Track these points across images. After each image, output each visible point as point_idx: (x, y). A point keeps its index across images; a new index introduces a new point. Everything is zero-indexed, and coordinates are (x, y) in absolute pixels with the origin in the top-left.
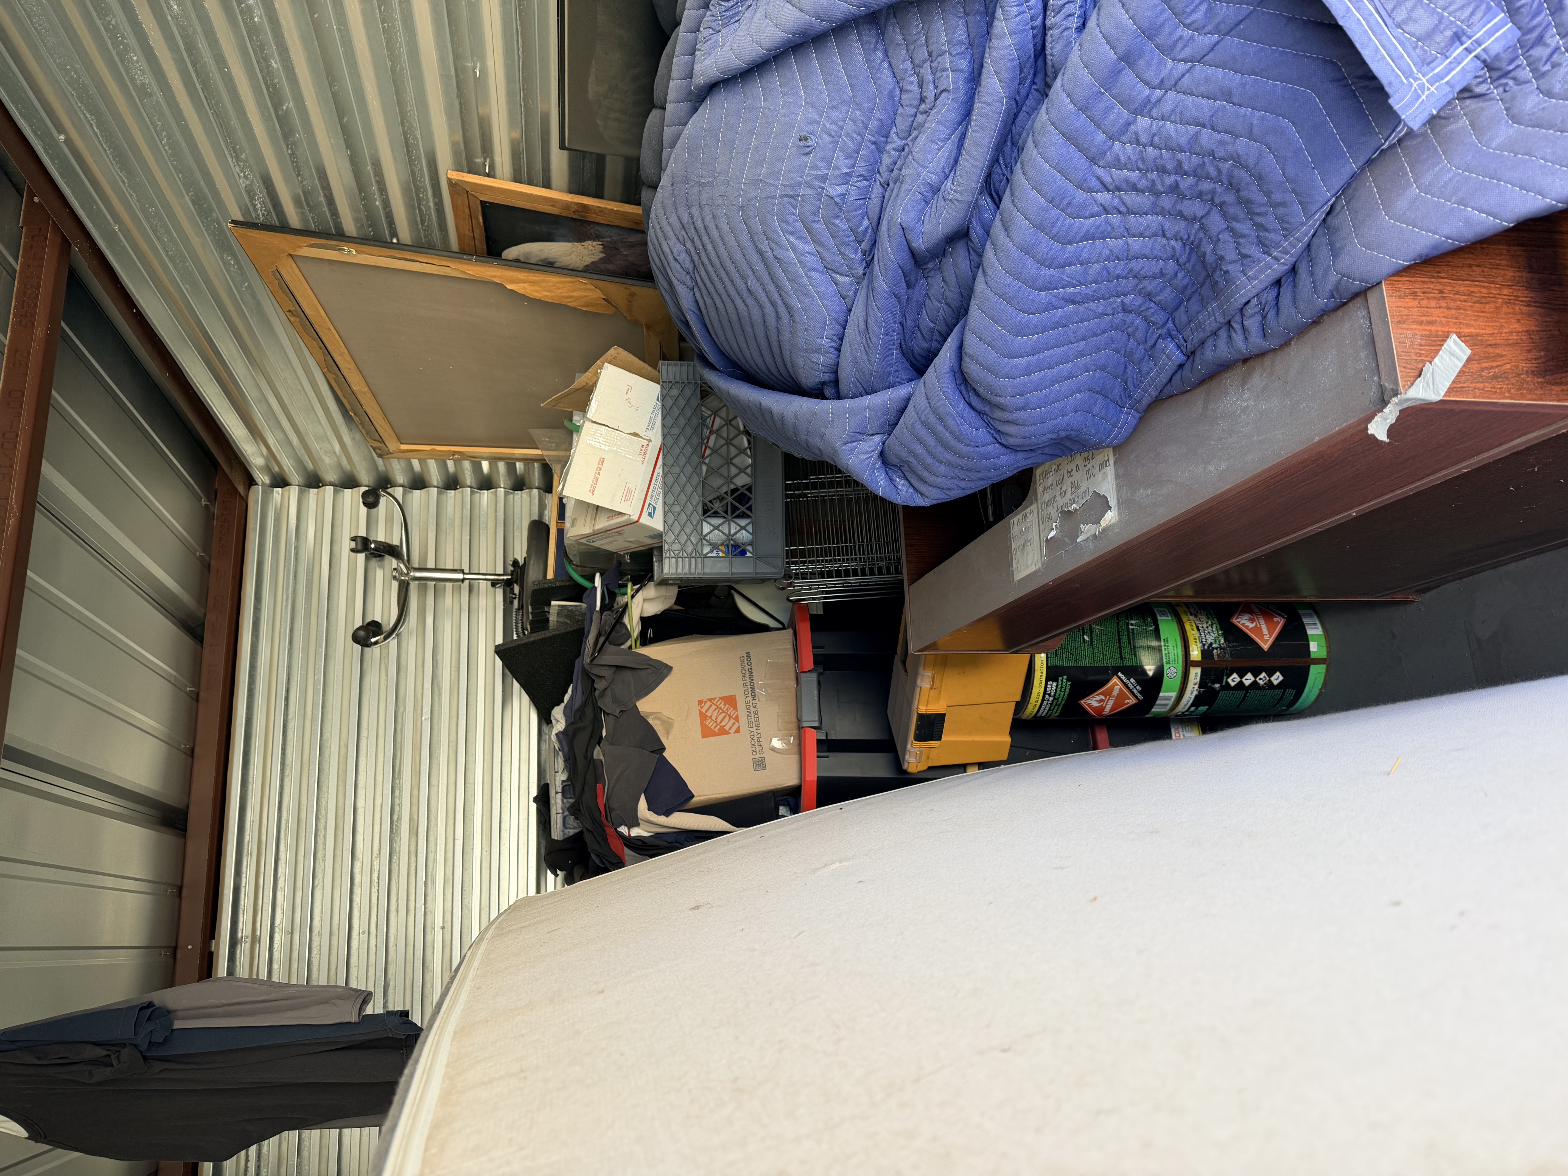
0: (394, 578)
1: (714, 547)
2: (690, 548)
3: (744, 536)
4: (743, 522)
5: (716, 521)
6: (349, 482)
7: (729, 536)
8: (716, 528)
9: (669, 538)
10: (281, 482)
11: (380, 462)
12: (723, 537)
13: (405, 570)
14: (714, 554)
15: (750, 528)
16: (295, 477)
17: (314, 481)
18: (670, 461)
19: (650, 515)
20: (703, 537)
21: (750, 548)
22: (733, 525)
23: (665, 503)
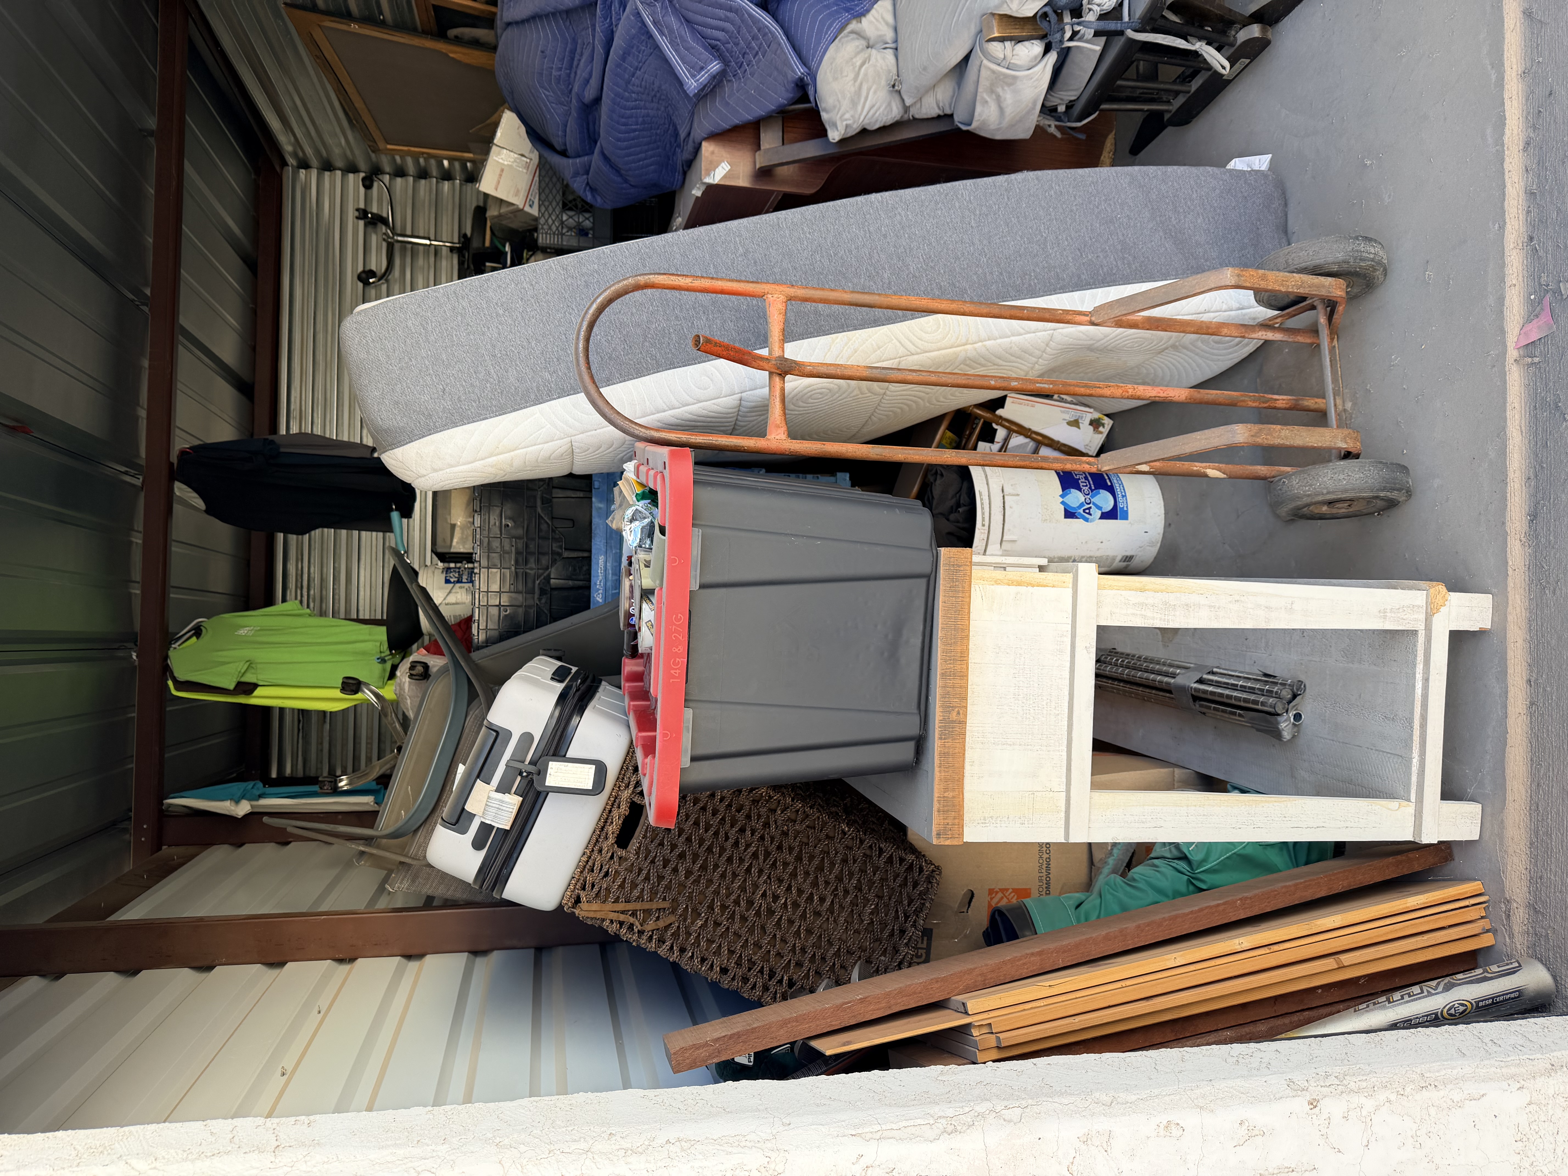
0: (384, 240)
1: (570, 229)
2: (554, 228)
3: (588, 224)
4: (587, 215)
5: (571, 213)
6: (352, 168)
7: (579, 224)
8: (571, 217)
9: (542, 221)
10: (304, 165)
11: (373, 155)
12: (575, 224)
13: (391, 235)
14: (569, 234)
15: (591, 219)
16: (314, 162)
17: (327, 166)
18: (543, 173)
19: (531, 206)
20: (562, 223)
21: (591, 232)
22: (581, 216)
23: (540, 199)
